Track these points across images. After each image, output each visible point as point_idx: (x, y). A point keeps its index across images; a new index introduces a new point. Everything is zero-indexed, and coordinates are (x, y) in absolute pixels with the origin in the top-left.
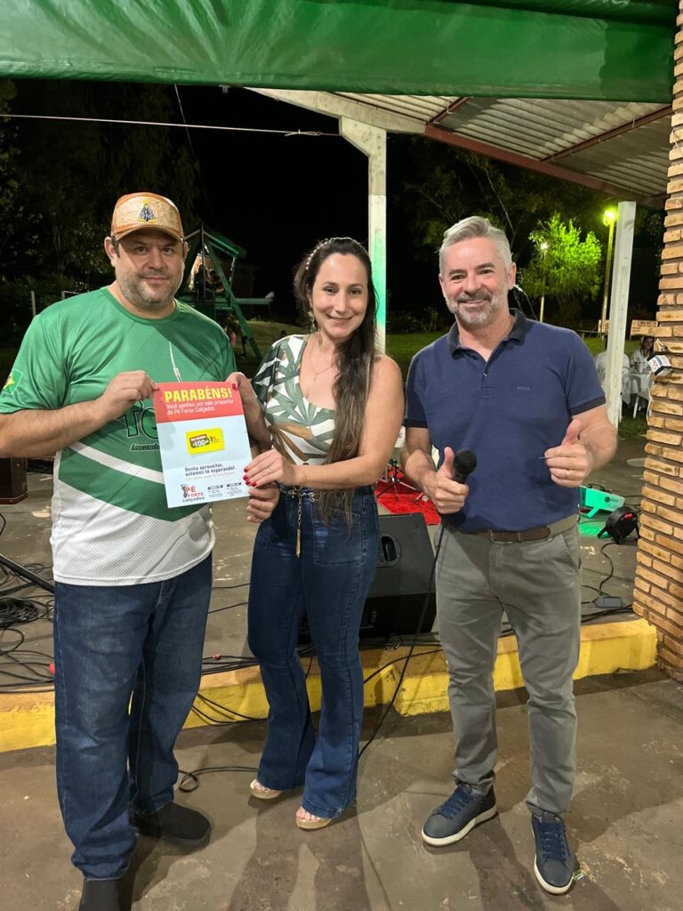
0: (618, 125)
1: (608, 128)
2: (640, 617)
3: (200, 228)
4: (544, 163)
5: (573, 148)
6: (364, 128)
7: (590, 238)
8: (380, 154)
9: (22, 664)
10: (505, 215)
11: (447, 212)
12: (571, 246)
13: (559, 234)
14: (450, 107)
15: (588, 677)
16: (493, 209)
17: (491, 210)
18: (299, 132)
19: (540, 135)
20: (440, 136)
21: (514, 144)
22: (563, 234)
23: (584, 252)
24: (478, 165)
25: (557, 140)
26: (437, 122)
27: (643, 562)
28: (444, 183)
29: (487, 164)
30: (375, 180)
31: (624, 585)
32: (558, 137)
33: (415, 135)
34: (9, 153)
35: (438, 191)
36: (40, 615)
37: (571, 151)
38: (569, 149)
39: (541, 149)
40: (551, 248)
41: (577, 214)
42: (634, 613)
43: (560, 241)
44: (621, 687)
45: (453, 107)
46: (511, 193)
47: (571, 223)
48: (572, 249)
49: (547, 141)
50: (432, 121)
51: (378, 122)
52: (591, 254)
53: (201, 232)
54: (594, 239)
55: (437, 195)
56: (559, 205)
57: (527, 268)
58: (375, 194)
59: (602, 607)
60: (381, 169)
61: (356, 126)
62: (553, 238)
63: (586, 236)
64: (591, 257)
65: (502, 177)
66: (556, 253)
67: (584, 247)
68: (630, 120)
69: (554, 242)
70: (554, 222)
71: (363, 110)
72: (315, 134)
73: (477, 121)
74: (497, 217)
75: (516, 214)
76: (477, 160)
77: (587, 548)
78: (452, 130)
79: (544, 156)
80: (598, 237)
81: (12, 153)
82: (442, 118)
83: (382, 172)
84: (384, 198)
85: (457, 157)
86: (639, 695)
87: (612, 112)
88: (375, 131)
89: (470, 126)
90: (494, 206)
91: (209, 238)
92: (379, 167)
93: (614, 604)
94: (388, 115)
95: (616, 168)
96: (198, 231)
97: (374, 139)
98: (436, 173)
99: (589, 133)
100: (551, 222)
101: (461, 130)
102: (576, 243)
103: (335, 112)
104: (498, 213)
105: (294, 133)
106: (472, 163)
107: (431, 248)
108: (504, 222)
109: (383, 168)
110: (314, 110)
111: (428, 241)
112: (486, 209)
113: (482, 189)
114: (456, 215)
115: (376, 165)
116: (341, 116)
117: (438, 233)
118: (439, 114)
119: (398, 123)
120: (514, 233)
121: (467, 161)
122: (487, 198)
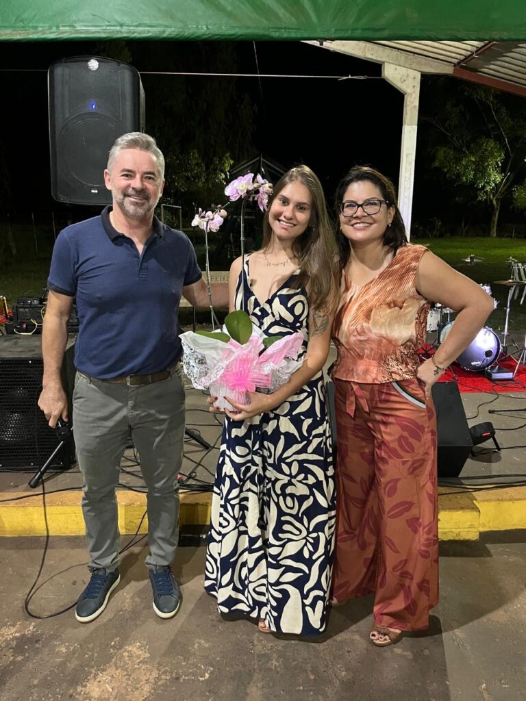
3: (260, 156)
6: (403, 71)
8: (414, 92)
10: (505, 141)
11: (455, 139)
14: (476, 51)
16: (494, 135)
17: (492, 136)
18: (350, 77)
20: (466, 76)
24: (484, 99)
26: (465, 64)
28: (453, 115)
29: (491, 99)
30: (409, 112)
33: (446, 75)
35: (448, 122)
45: (479, 52)
46: (511, 122)
50: (459, 64)
51: (414, 66)
53: (260, 159)
55: (446, 125)
57: (522, 185)
58: (408, 125)
60: (414, 104)
61: (396, 69)
65: (504, 110)
71: (403, 56)
72: (362, 78)
74: (498, 142)
75: (514, 140)
76: (483, 96)
78: (476, 70)
82: (468, 62)
83: (415, 107)
84: (416, 127)
85: (466, 93)
88: (412, 73)
89: (492, 67)
90: (496, 133)
91: (266, 164)
92: (413, 103)
94: (423, 59)
96: (258, 158)
97: (410, 80)
98: (448, 107)
101: (482, 70)
103: (379, 59)
104: (499, 139)
105: (345, 78)
106: (479, 97)
107: (438, 170)
108: (503, 147)
109: (417, 103)
110: (363, 58)
111: (437, 164)
112: (488, 136)
113: (486, 120)
114: (463, 142)
115: (410, 101)
116: (384, 62)
117: (445, 158)
118: (467, 57)
119: (431, 66)
120: (512, 156)
121: (475, 97)
122: (489, 126)
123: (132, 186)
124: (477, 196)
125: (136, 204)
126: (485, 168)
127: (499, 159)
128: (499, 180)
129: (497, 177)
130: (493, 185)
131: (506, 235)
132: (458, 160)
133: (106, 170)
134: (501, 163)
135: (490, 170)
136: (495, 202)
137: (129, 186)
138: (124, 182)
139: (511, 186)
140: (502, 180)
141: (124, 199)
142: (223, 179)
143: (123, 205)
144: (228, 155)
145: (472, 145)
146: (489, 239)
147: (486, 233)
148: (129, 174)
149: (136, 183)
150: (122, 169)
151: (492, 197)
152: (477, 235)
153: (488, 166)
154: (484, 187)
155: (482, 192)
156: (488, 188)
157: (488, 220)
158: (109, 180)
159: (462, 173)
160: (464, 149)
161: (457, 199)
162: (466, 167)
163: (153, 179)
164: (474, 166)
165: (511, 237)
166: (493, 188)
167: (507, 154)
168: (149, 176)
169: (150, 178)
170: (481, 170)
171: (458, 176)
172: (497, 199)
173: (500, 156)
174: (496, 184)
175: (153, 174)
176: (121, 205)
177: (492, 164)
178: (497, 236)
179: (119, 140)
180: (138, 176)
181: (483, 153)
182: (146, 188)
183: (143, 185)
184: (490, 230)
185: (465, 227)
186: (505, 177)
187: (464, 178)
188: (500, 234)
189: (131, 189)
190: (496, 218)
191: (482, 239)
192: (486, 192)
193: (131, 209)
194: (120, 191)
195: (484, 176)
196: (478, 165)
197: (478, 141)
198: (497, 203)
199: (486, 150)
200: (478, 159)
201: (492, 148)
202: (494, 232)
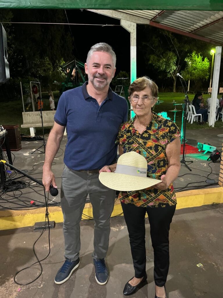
0: (215, 20)
1: (212, 21)
2: (221, 186)
3: (74, 59)
4: (191, 33)
5: (200, 28)
6: (129, 23)
7: (206, 59)
8: (134, 32)
9: (22, 201)
10: (177, 52)
11: (157, 52)
12: (199, 62)
13: (195, 58)
14: (158, 15)
15: (203, 205)
16: (172, 50)
17: (172, 51)
18: (107, 25)
19: (189, 24)
20: (155, 25)
21: (180, 27)
22: (196, 58)
23: (204, 65)
24: (167, 35)
25: (195, 25)
26: (154, 20)
27: (222, 168)
28: (156, 42)
29: (170, 35)
30: (132, 41)
31: (216, 176)
32: (195, 24)
34: (11, 36)
35: (154, 45)
36: (27, 186)
37: (199, 29)
38: (199, 28)
39: (189, 28)
40: (192, 64)
41: (202, 51)
42: (219, 185)
43: (195, 61)
44: (214, 209)
46: (179, 45)
47: (199, 54)
48: (200, 64)
49: (191, 26)
50: (152, 20)
51: (133, 21)
52: (206, 65)
53: (75, 61)
54: (207, 60)
56: (195, 48)
57: (184, 70)
58: (133, 46)
59: (209, 183)
61: (126, 22)
62: (193, 60)
63: (204, 59)
64: (206, 66)
65: (176, 39)
66: (194, 65)
67: (204, 63)
68: (220, 18)
69: (193, 61)
70: (194, 54)
71: (128, 16)
72: (112, 25)
73: (167, 19)
74: (174, 53)
75: (180, 52)
76: (167, 33)
77: (203, 164)
78: (158, 23)
79: (190, 31)
80: (208, 59)
81: (12, 36)
83: (135, 38)
84: (136, 47)
85: (160, 33)
86: (220, 211)
87: (214, 15)
88: (132, 24)
89: (165, 21)
90: (173, 49)
91: (77, 63)
92: (134, 36)
93: (213, 182)
94: (137, 18)
95: (215, 35)
97: (132, 27)
98: (153, 38)
99: (206, 23)
100: (192, 54)
101: (161, 22)
102: (201, 61)
103: (119, 17)
104: (174, 51)
105: (105, 25)
106: (165, 34)
107: (151, 65)
108: (176, 55)
109: (135, 37)
110: (112, 17)
111: (150, 62)
112: (170, 50)
113: (169, 43)
114: (160, 53)
115: (133, 36)
116: (121, 19)
117: (154, 59)
118: (154, 17)
119: (140, 21)
120: (180, 58)
121: (164, 34)
122: (171, 46)
123: (98, 72)
124: (167, 75)
125: (100, 82)
126: (170, 64)
127: (175, 60)
128: (175, 68)
129: (174, 67)
130: (173, 71)
131: (179, 91)
132: (159, 61)
133: (85, 63)
134: (176, 61)
135: (171, 64)
136: (174, 78)
137: (96, 72)
138: (94, 70)
139: (180, 71)
140: (177, 69)
141: (94, 79)
142: (61, 70)
143: (93, 82)
144: (62, 59)
145: (164, 54)
146: (172, 93)
147: (171, 91)
148: (97, 66)
149: (100, 70)
150: (93, 63)
151: (173, 76)
152: (168, 92)
153: (171, 63)
154: (169, 72)
155: (169, 73)
156: (171, 72)
157: (172, 85)
158: (87, 69)
159: (161, 66)
160: (161, 56)
161: (159, 77)
162: (162, 64)
163: (109, 68)
164: (165, 63)
165: (181, 92)
166: (173, 72)
167: (178, 58)
168: (107, 66)
169: (108, 68)
170: (168, 64)
171: (159, 67)
173: (175, 58)
174: (174, 71)
175: (110, 65)
176: (92, 82)
177: (172, 62)
178: (176, 92)
179: (93, 47)
180: (102, 67)
181: (168, 57)
182: (106, 73)
183: (104, 71)
184: (173, 90)
185: (163, 88)
186: (177, 67)
187: (162, 68)
188: (177, 90)
189: (98, 74)
190: (175, 84)
191: (170, 93)
192: (170, 74)
193: (97, 84)
194: (92, 75)
195: (169, 67)
196: (167, 62)
197: (166, 52)
198: (175, 78)
199: (169, 56)
200: (166, 60)
201: (172, 55)
202: (174, 90)
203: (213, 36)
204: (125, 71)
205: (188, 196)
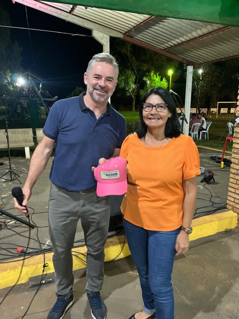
0: (192, 38)
1: (188, 39)
2: (230, 210)
5: (175, 46)
6: (102, 34)
7: (164, 80)
8: (107, 44)
9: (4, 249)
10: (135, 71)
12: (158, 82)
13: (154, 78)
15: (217, 233)
17: (130, 69)
19: (164, 41)
22: (155, 78)
23: (162, 84)
24: (126, 53)
25: (169, 43)
27: (231, 191)
29: (129, 53)
31: (218, 199)
33: (120, 38)
36: (3, 227)
37: (174, 47)
38: (173, 46)
39: (163, 46)
40: (151, 83)
41: (159, 71)
42: (227, 208)
43: (154, 80)
44: (229, 236)
45: (134, 29)
46: (137, 63)
47: (157, 74)
48: (158, 83)
49: (165, 43)
52: (164, 85)
53: (28, 73)
54: (165, 80)
56: (153, 68)
57: (143, 89)
59: (215, 207)
60: (108, 50)
61: (98, 33)
62: (152, 79)
63: (163, 79)
64: (165, 86)
65: (134, 58)
66: (153, 85)
67: (162, 82)
68: (196, 36)
69: (152, 81)
70: (152, 74)
71: (101, 27)
75: (139, 71)
77: (199, 186)
79: (163, 49)
80: (166, 80)
82: (129, 33)
85: (118, 50)
86: (236, 238)
87: (191, 33)
88: (106, 36)
90: (131, 67)
91: (31, 75)
93: (219, 206)
95: (188, 54)
97: (105, 39)
99: (181, 41)
100: (151, 74)
102: (160, 81)
103: (90, 28)
104: (132, 70)
106: (124, 52)
108: (135, 73)
110: (83, 26)
112: (128, 69)
113: (127, 61)
115: (106, 49)
116: (93, 29)
118: (129, 31)
119: (113, 33)
120: (138, 77)
121: (122, 51)
122: (129, 64)
123: (99, 84)
124: (126, 94)
125: (100, 95)
126: (128, 82)
128: (134, 87)
129: (133, 86)
130: (132, 89)
131: (138, 110)
133: (85, 73)
134: (134, 80)
135: (130, 83)
137: (97, 84)
138: (94, 81)
139: (139, 90)
140: (135, 87)
141: (93, 91)
143: (92, 94)
145: (123, 72)
146: (132, 112)
147: (131, 110)
148: (98, 77)
149: (102, 83)
150: (94, 74)
151: (132, 94)
152: (127, 110)
153: (129, 81)
154: (128, 90)
155: (128, 92)
156: (130, 91)
157: (131, 104)
158: (87, 79)
159: (119, 84)
161: (118, 95)
162: (121, 81)
163: (111, 81)
164: (124, 81)
166: (132, 91)
167: (136, 76)
168: (109, 79)
169: (110, 80)
172: (134, 95)
174: (133, 89)
175: (112, 78)
177: (131, 80)
178: (135, 111)
180: (103, 79)
182: (107, 86)
183: (105, 84)
185: (122, 107)
187: (121, 86)
189: (98, 86)
190: (134, 103)
191: (130, 112)
192: (129, 92)
193: (96, 97)
194: (92, 86)
195: (128, 85)
196: (126, 80)
197: (124, 70)
198: (134, 97)
199: (128, 74)
200: (125, 78)
201: (130, 74)
202: (134, 109)
203: (185, 55)
204: (81, 87)
205: (203, 224)
